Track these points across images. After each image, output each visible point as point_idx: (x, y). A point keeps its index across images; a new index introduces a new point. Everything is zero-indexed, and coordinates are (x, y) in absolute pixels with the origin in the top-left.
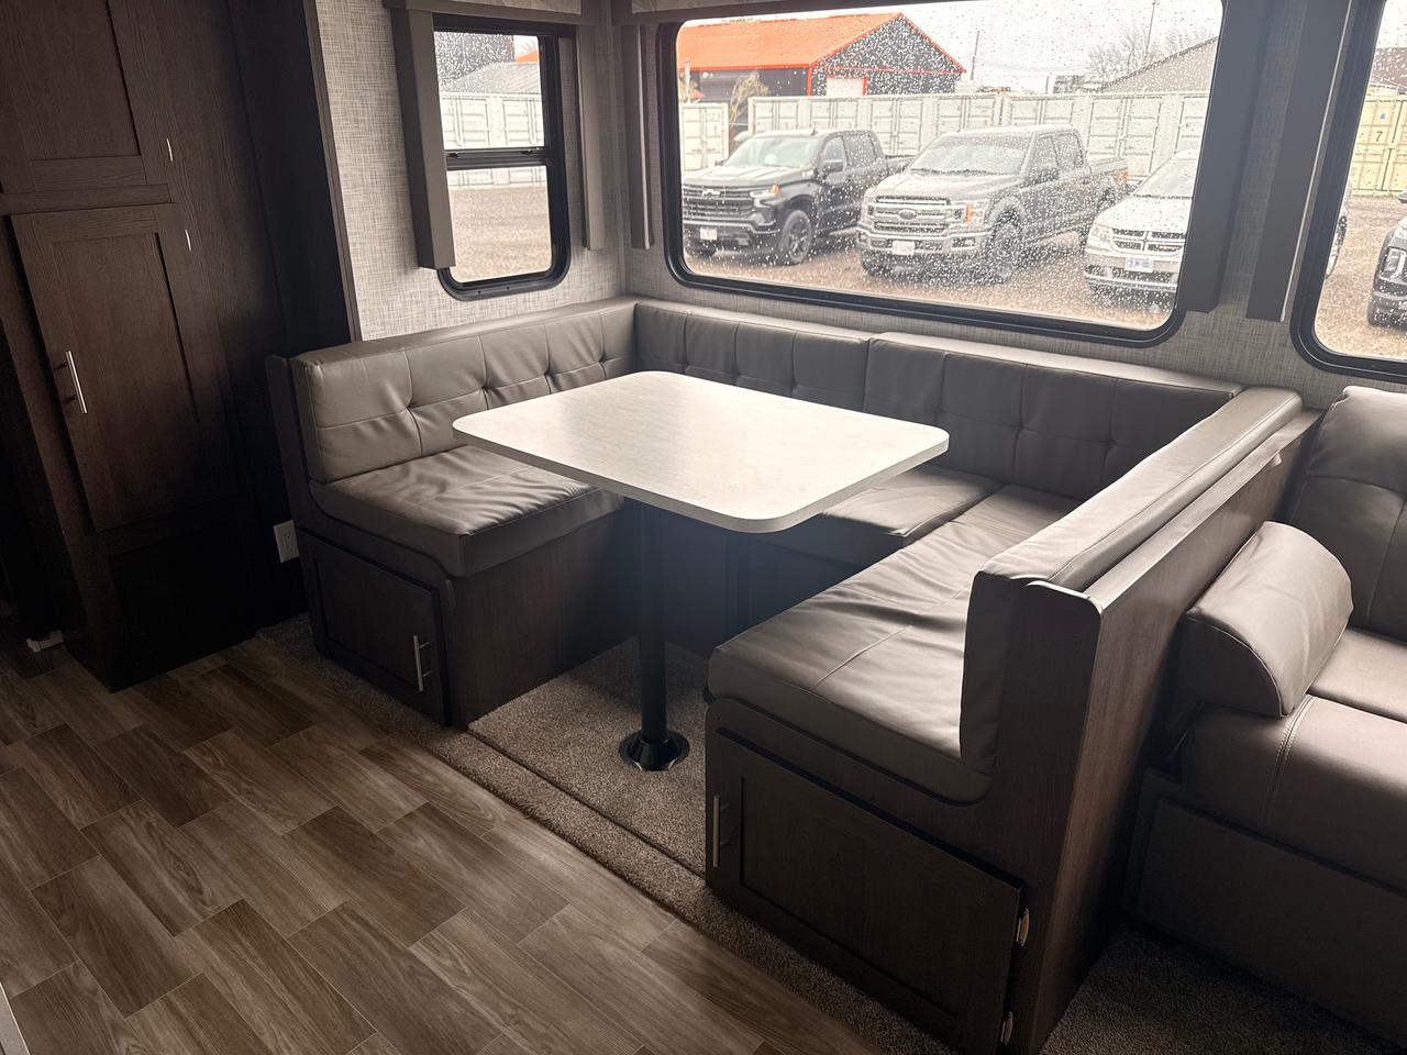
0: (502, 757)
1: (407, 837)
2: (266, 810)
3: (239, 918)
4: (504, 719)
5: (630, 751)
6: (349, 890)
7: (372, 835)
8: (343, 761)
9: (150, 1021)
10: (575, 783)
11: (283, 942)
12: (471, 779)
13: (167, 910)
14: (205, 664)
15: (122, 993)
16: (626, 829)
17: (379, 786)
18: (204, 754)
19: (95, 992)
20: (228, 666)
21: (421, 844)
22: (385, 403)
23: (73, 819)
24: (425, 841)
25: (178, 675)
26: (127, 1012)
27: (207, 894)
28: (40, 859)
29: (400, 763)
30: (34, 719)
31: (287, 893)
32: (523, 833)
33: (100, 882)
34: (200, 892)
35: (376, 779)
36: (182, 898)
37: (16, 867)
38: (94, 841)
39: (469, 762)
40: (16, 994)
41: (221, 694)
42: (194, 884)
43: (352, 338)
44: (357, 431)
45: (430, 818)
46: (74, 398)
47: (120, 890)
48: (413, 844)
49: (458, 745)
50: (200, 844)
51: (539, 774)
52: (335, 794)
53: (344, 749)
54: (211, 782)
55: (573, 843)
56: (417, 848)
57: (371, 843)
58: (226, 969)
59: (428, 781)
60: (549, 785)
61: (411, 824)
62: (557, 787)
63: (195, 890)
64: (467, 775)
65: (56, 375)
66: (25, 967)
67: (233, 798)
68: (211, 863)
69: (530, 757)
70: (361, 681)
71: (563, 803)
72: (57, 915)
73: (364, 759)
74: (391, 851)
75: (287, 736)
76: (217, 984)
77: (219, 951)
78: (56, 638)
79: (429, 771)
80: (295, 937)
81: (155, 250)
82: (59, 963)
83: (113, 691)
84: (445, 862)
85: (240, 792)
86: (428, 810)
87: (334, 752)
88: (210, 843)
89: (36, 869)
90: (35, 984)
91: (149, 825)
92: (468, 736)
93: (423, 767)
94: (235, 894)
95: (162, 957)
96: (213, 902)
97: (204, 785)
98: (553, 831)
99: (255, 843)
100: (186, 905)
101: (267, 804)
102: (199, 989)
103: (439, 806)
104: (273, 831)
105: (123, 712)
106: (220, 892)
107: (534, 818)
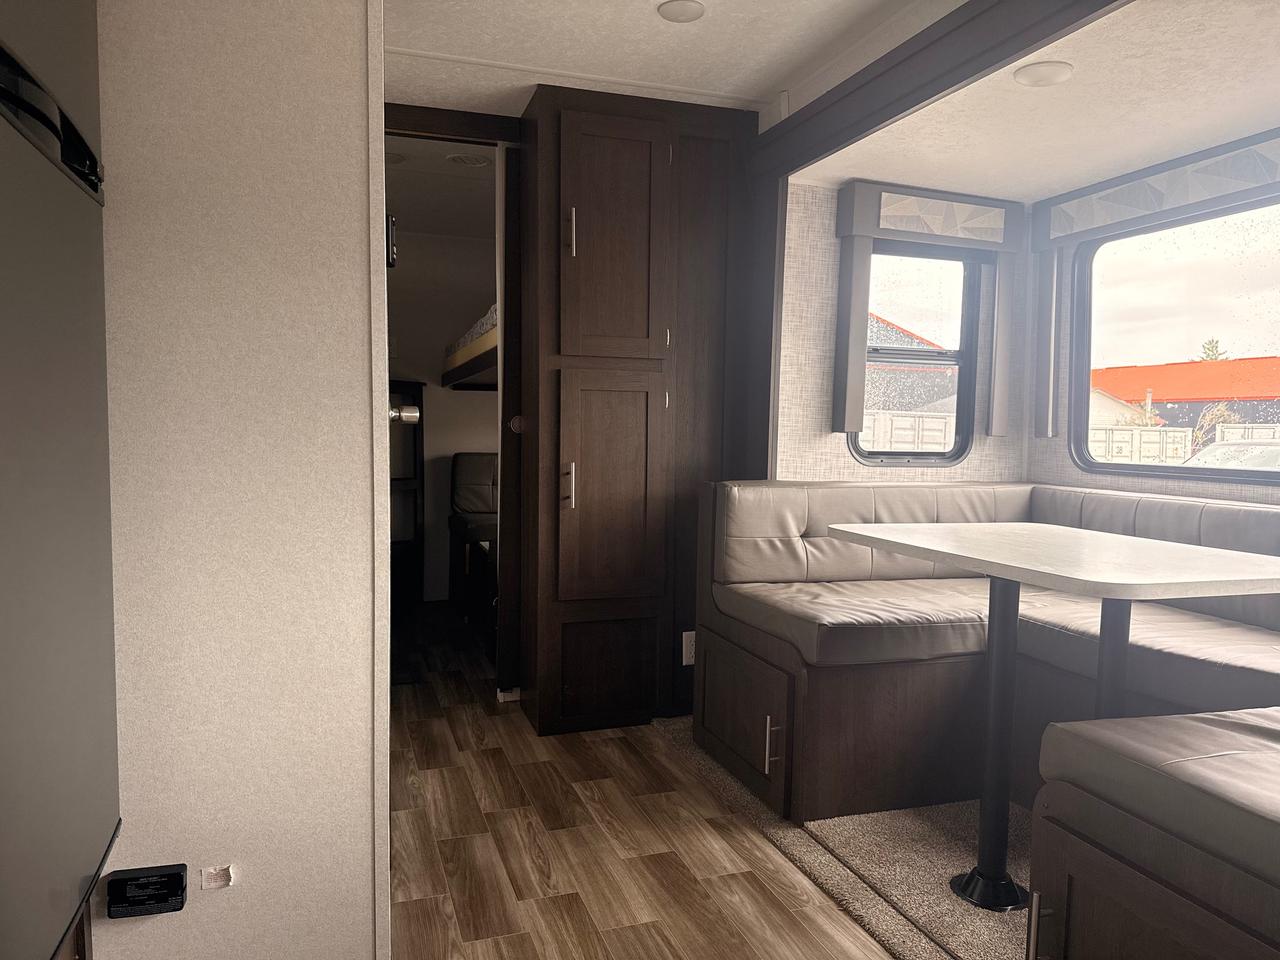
0: (828, 855)
1: (725, 891)
2: (617, 838)
3: (571, 905)
4: (838, 828)
5: (961, 886)
6: (663, 914)
7: (696, 880)
8: (690, 822)
9: (480, 951)
10: (895, 894)
11: (597, 933)
12: (796, 865)
13: (520, 882)
14: (609, 733)
15: (468, 925)
16: (940, 946)
17: (713, 848)
18: (586, 789)
19: (450, 918)
20: (624, 738)
21: (735, 899)
22: (783, 527)
23: (482, 806)
24: (740, 898)
25: (587, 736)
26: (466, 939)
27: (553, 881)
28: (451, 823)
29: (736, 836)
30: (483, 740)
31: (612, 899)
32: (833, 920)
33: (483, 849)
34: (549, 878)
35: (714, 843)
36: (534, 877)
37: (434, 824)
38: (489, 823)
39: (797, 852)
40: (400, 899)
41: (613, 755)
42: (546, 871)
43: (769, 476)
44: (756, 544)
45: (749, 882)
46: (569, 497)
47: (494, 859)
48: (728, 897)
49: (791, 836)
50: (561, 846)
51: (862, 878)
52: (676, 843)
53: (693, 814)
54: (584, 807)
55: (881, 942)
56: (731, 901)
57: (693, 885)
58: (547, 935)
59: (756, 856)
60: (869, 889)
61: (731, 882)
62: (876, 893)
63: (546, 875)
64: (793, 861)
65: (562, 480)
66: (413, 887)
67: (595, 823)
68: (564, 861)
69: (856, 862)
70: (722, 770)
71: (880, 906)
72: (446, 861)
73: (707, 824)
74: (708, 896)
75: (652, 793)
76: (537, 944)
77: (546, 921)
78: (514, 696)
79: (759, 848)
80: (608, 932)
81: (644, 406)
82: (435, 891)
83: (540, 735)
84: (753, 919)
85: (603, 821)
86: (750, 877)
87: (684, 813)
88: (568, 848)
89: (446, 829)
90: (414, 898)
91: (530, 824)
92: (802, 832)
93: (756, 845)
94: (572, 886)
95: (505, 911)
96: (555, 887)
97: (579, 809)
98: (863, 927)
99: (602, 859)
100: (535, 884)
101: (620, 835)
102: (522, 943)
103: (761, 877)
104: (618, 854)
105: (542, 750)
106: (562, 881)
107: (847, 911)
